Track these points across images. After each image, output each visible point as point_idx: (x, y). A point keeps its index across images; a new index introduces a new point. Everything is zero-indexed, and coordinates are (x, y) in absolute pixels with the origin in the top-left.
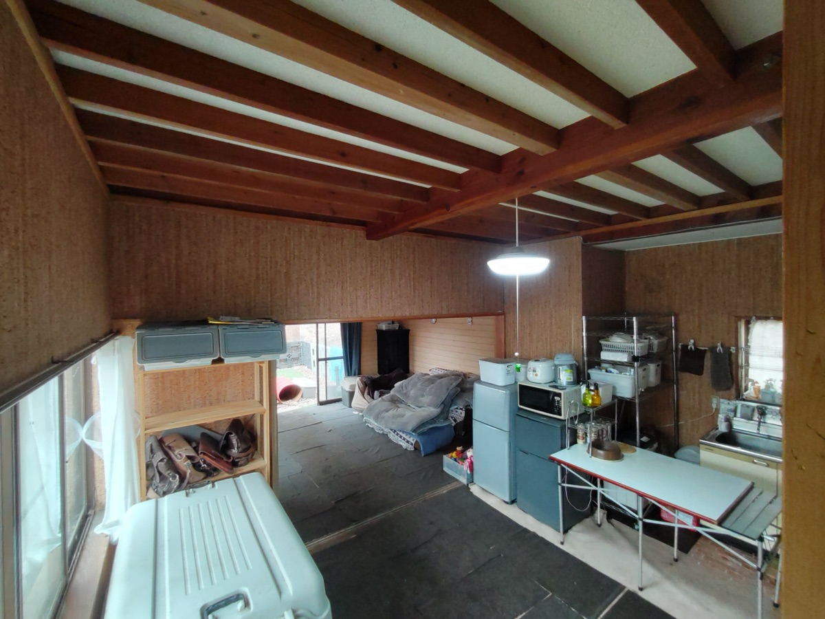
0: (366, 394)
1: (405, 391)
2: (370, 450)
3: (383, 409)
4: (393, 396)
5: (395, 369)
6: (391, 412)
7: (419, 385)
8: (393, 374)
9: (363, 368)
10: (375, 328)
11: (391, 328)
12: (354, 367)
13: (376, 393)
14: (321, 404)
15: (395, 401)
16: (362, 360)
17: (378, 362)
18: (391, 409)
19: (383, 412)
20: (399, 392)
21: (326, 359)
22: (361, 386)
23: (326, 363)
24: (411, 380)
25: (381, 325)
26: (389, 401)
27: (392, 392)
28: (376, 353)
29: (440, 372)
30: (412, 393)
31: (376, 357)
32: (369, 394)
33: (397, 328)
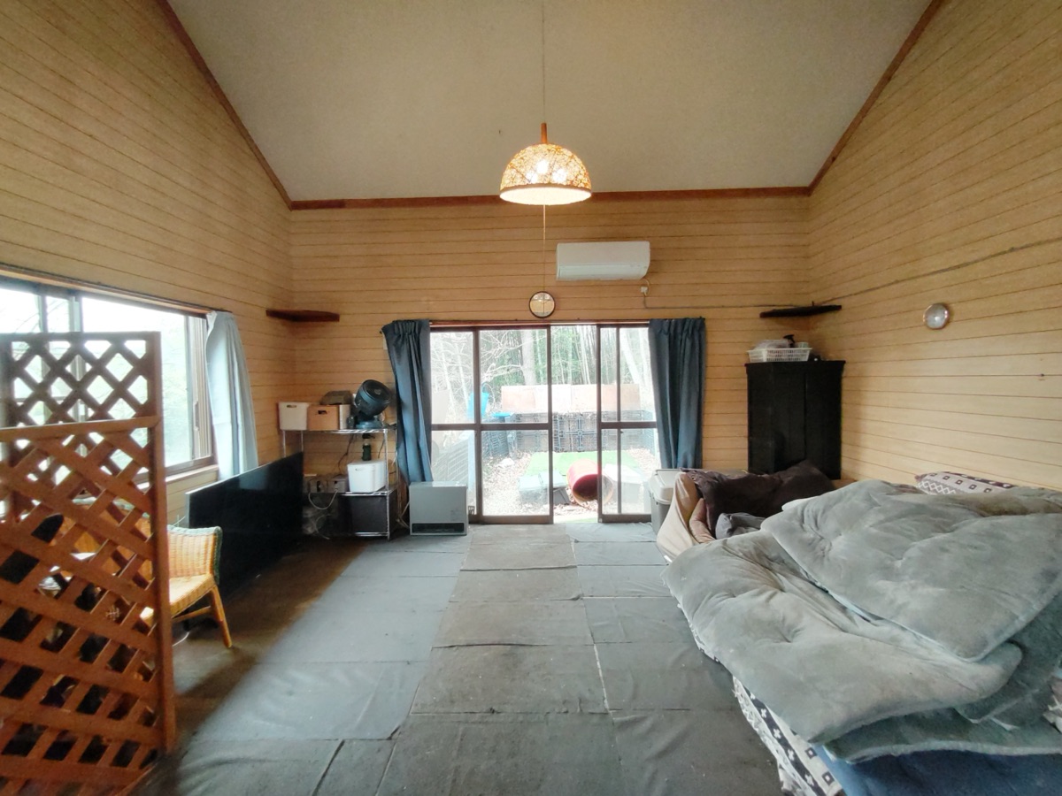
0: (694, 518)
1: (810, 535)
2: (647, 724)
3: (721, 579)
4: (763, 543)
5: (796, 462)
6: (743, 601)
7: (870, 523)
8: (788, 476)
9: (707, 454)
10: (744, 361)
11: (785, 358)
12: (685, 447)
13: (723, 522)
14: (607, 520)
15: (768, 562)
16: (706, 432)
17: (750, 443)
18: (745, 589)
19: (716, 591)
20: (789, 531)
21: (619, 426)
22: (685, 494)
23: (620, 433)
24: (840, 499)
25: (757, 350)
26: (747, 557)
27: (768, 527)
28: (744, 421)
29: (965, 488)
30: (839, 545)
31: (745, 430)
32: (703, 519)
33: (806, 359)
